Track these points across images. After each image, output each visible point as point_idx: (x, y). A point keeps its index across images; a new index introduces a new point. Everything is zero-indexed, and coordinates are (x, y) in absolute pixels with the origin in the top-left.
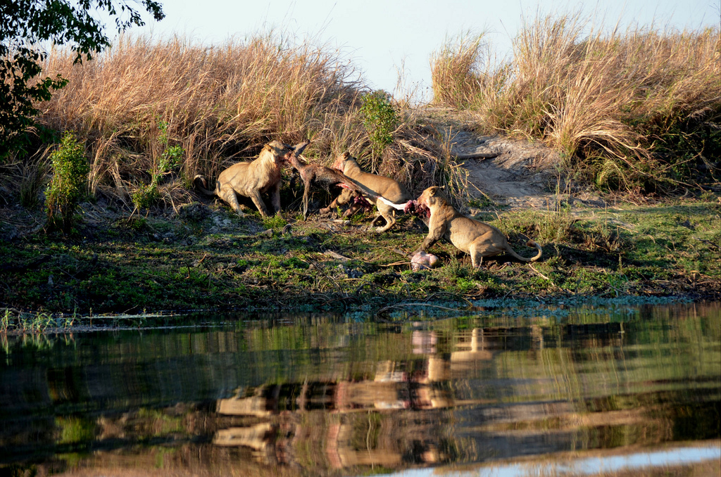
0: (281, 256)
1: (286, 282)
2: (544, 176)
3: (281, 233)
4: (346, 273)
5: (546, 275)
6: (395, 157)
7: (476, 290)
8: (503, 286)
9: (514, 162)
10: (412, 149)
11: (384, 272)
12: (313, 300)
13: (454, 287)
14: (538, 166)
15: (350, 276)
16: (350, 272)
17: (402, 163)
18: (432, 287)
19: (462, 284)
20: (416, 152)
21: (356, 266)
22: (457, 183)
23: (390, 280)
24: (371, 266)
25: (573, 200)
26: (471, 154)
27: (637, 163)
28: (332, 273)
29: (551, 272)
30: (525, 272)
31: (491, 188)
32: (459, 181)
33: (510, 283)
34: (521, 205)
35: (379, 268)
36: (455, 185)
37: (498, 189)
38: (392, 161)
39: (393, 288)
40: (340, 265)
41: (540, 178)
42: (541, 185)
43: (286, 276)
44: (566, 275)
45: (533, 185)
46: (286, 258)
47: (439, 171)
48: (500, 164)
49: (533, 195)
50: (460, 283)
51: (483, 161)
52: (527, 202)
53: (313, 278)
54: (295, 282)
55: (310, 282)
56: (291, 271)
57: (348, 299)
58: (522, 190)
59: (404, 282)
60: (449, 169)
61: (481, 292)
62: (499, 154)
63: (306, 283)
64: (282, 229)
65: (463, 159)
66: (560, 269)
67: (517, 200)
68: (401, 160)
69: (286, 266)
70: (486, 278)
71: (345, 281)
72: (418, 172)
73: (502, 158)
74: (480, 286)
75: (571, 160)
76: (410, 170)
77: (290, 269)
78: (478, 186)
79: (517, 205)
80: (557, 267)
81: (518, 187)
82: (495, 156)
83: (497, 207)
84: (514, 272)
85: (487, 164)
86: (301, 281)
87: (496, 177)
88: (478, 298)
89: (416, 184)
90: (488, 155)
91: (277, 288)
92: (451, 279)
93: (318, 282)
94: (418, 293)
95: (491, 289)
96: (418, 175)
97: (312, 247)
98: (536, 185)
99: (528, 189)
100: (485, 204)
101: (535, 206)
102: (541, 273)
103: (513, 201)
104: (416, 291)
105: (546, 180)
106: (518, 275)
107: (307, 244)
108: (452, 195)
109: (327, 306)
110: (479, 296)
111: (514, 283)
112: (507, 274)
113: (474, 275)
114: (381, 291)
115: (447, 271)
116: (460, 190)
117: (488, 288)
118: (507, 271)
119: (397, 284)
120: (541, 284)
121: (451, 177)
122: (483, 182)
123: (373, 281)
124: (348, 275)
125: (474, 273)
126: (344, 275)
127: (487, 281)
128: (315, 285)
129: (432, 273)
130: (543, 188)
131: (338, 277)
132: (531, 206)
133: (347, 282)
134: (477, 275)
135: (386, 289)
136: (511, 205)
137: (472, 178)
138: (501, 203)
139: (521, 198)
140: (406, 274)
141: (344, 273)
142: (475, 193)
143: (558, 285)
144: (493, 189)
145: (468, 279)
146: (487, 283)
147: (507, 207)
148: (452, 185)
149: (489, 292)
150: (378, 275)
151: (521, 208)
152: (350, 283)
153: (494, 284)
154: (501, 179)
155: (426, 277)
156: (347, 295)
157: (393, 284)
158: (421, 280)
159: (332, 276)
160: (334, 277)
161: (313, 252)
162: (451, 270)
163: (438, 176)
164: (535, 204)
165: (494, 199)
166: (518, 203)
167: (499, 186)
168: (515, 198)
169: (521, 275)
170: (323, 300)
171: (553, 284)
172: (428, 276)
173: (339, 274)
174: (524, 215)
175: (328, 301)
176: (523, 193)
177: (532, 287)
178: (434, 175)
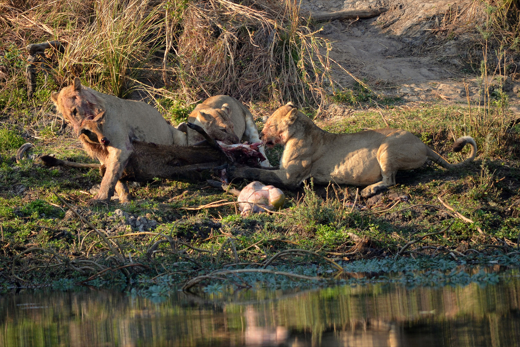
0: (15, 199)
1: (27, 242)
2: (461, 46)
3: (14, 160)
4: (127, 223)
5: (468, 216)
6: (205, 22)
7: (348, 244)
8: (395, 236)
9: (408, 24)
10: (233, 8)
11: (192, 220)
12: (73, 271)
13: (312, 241)
14: (450, 27)
15: (135, 228)
16: (134, 221)
17: (217, 33)
18: (274, 242)
19: (325, 235)
20: (241, 12)
21: (145, 211)
22: (313, 63)
23: (203, 232)
24: (169, 210)
25: (513, 86)
26: (335, 12)
28: (105, 224)
29: (477, 211)
30: (433, 211)
31: (371, 69)
32: (316, 60)
33: (406, 231)
34: (423, 96)
35: (184, 212)
36: (308, 67)
37: (382, 70)
38: (200, 30)
39: (209, 246)
40: (117, 211)
41: (454, 50)
42: (456, 61)
43: (26, 232)
44: (503, 214)
45: (442, 63)
46: (23, 203)
47: (281, 43)
48: (385, 27)
49: (443, 79)
50: (322, 234)
51: (356, 24)
52: (434, 92)
53: (73, 233)
54: (41, 241)
55: (67, 240)
56: (34, 224)
57: (132, 267)
58: (425, 71)
59: (227, 236)
60: (298, 40)
61: (358, 247)
62: (383, 11)
63: (61, 244)
64: (16, 153)
65: (321, 21)
66: (493, 204)
67: (417, 89)
68: (215, 27)
69: (25, 215)
70: (366, 224)
71: (127, 237)
72: (244, 47)
73: (388, 17)
74: (356, 238)
75: (508, 16)
76: (232, 44)
77: (32, 220)
78: (348, 67)
79: (415, 98)
80: (487, 202)
81: (418, 65)
82: (376, 14)
83: (382, 102)
84: (414, 212)
85: (363, 28)
86: (53, 239)
87: (380, 50)
88: (352, 258)
89: (242, 68)
90: (364, 12)
91: (11, 254)
92: (307, 227)
93: (81, 241)
94: (251, 253)
95: (374, 243)
96: (245, 52)
97: (68, 182)
98: (447, 61)
99: (435, 69)
100: (361, 97)
101: (447, 99)
102: (458, 212)
103: (408, 90)
104: (248, 249)
105: (465, 53)
106: (421, 217)
107: (59, 176)
108: (303, 84)
109: (97, 280)
110: (354, 255)
111: (413, 231)
112: (401, 215)
113: (344, 220)
114: (189, 252)
115: (299, 215)
116: (317, 75)
117: (369, 241)
118: (402, 212)
119: (215, 239)
120: (460, 231)
121: (302, 54)
122: (358, 59)
123: (175, 236)
124: (132, 226)
125: (344, 217)
126: (125, 226)
127: (368, 229)
128: (77, 246)
129: (273, 218)
130: (460, 67)
131: (114, 231)
132: (440, 98)
133: (131, 238)
134: (350, 220)
135: (196, 247)
136: (406, 98)
137: (337, 54)
138: (389, 94)
139: (422, 85)
140: (229, 221)
141: (126, 224)
142: (343, 79)
143: (489, 232)
144: (373, 72)
145: (335, 226)
146: (367, 232)
147: (399, 101)
148: (303, 67)
149: (372, 247)
150: (183, 224)
151: (422, 102)
152: (136, 241)
153: (380, 233)
154: (387, 53)
155: (263, 226)
156: (131, 261)
157: (208, 239)
158: (255, 231)
159: (104, 229)
160: (109, 231)
161: (71, 189)
162: (306, 212)
163: (280, 52)
164: (446, 95)
165: (375, 89)
166: (418, 94)
167: (384, 65)
168: (412, 86)
169: (426, 216)
170: (91, 270)
171: (480, 231)
172: (267, 223)
173: (115, 225)
174: (429, 114)
175: (99, 271)
176: (426, 77)
177: (444, 236)
178: (272, 51)
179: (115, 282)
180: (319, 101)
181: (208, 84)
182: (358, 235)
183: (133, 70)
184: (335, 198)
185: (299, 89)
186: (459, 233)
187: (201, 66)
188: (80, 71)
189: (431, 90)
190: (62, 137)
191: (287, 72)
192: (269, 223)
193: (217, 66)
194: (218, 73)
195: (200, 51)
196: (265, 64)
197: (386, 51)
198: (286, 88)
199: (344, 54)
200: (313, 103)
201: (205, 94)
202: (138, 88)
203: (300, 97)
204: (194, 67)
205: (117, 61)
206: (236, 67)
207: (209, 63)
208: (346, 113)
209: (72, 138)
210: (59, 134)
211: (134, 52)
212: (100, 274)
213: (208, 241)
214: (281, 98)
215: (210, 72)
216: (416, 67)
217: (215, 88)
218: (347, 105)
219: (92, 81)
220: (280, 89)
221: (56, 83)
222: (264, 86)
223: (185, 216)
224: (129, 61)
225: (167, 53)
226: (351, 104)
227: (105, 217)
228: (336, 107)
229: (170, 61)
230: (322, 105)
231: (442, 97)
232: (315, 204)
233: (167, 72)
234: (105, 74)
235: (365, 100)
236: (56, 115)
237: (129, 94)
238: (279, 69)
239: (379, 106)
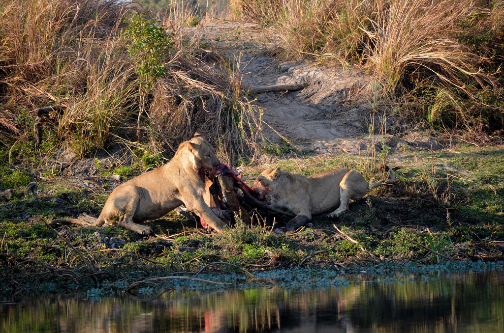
0: (21, 224)
1: (26, 255)
2: (361, 113)
3: (23, 194)
4: (103, 242)
5: (354, 238)
6: (170, 93)
7: (265, 258)
8: (301, 253)
9: (323, 95)
10: (191, 83)
11: (151, 240)
12: (57, 277)
13: (240, 256)
14: (354, 99)
15: (108, 246)
16: (108, 240)
17: (179, 101)
18: (210, 257)
19: (249, 251)
20: (197, 86)
21: (118, 233)
22: (249, 124)
23: (159, 249)
25: (397, 142)
26: (270, 86)
27: (479, 93)
28: (86, 242)
29: (362, 234)
30: (330, 235)
31: (294, 129)
32: (252, 122)
33: (309, 249)
34: (331, 150)
36: (246, 127)
37: (302, 130)
38: (166, 99)
39: (162, 259)
40: (96, 233)
41: (355, 115)
42: (357, 124)
43: (27, 249)
44: (380, 237)
45: (347, 125)
46: (25, 226)
47: (226, 109)
48: (307, 98)
49: (346, 137)
50: (247, 251)
51: (286, 95)
52: (338, 146)
53: (61, 249)
54: (37, 255)
55: (57, 255)
56: (33, 242)
57: (100, 274)
58: (333, 131)
59: (176, 252)
60: (239, 108)
61: (271, 261)
62: (306, 86)
63: (51, 257)
64: (24, 189)
65: (259, 92)
66: (374, 230)
67: (326, 144)
68: (177, 97)
69: (26, 236)
70: (280, 244)
71: (102, 253)
72: (199, 112)
73: (309, 90)
74: (271, 254)
75: (396, 91)
76: (189, 109)
77: (32, 239)
78: (276, 127)
79: (325, 151)
80: (370, 228)
81: (328, 127)
82: (300, 88)
83: (300, 154)
84: (316, 235)
85: (291, 98)
86: (46, 254)
87: (302, 115)
88: (267, 268)
89: (196, 127)
90: (292, 86)
91: (13, 264)
92: (236, 245)
93: (67, 255)
94: (193, 264)
95: (284, 258)
96: (199, 115)
97: (62, 211)
98: (350, 124)
99: (341, 129)
100: (284, 150)
101: (348, 152)
102: (348, 235)
103: (320, 145)
104: (191, 262)
105: (364, 117)
106: (321, 239)
107: (55, 207)
108: (242, 139)
109: (73, 284)
110: (269, 266)
111: (314, 249)
112: (307, 237)
113: (264, 240)
114: (147, 264)
115: (231, 236)
116: (252, 133)
117: (280, 256)
118: (307, 235)
119: (167, 254)
120: (348, 249)
121: (241, 117)
122: (285, 122)
123: (137, 252)
124: (106, 244)
125: (265, 238)
126: (101, 244)
127: (281, 248)
128: (64, 259)
129: (213, 239)
130: (360, 128)
131: (93, 248)
132: (343, 151)
133: (105, 253)
134: (269, 240)
135: (153, 261)
136: (318, 150)
137: (270, 117)
138: (305, 148)
139: (331, 142)
140: (179, 241)
141: (101, 243)
142: (272, 136)
143: (369, 250)
144: (295, 131)
145: (257, 246)
146: (280, 250)
147: (313, 152)
148: (242, 127)
149: (282, 261)
150: (144, 243)
151: (330, 154)
152: (109, 255)
153: (290, 250)
154: (307, 117)
155: (204, 245)
156: (100, 270)
157: (162, 254)
158: (198, 248)
159: (85, 246)
160: (89, 248)
161: (64, 217)
162: (236, 235)
163: (226, 115)
164: (348, 149)
165: (296, 144)
166: (327, 148)
167: (304, 126)
168: (323, 142)
169: (325, 238)
170: (70, 277)
171: (362, 249)
172: (207, 243)
173: (94, 244)
174: (333, 163)
175: (75, 277)
176: (334, 135)
177: (337, 253)
178: (220, 115)
179: (86, 286)
180: (253, 152)
181: (170, 139)
182: (273, 252)
183: (115, 128)
184: (258, 224)
185: (239, 143)
186: (347, 251)
187: (166, 125)
188: (75, 128)
189: (337, 145)
190: (61, 178)
191: (230, 131)
192: (208, 242)
193: (178, 125)
194: (178, 131)
195: (166, 114)
196: (214, 124)
197: (307, 115)
198: (229, 142)
199: (275, 118)
200: (249, 154)
201: (168, 146)
202: (118, 141)
203: (240, 149)
204: (161, 126)
205: (103, 121)
206: (192, 126)
207: (171, 124)
208: (273, 161)
209: (68, 178)
210: (58, 175)
211: (116, 115)
212: (76, 279)
213: (163, 255)
214: (225, 150)
215: (172, 130)
216: (327, 128)
217: (176, 142)
218: (274, 155)
219: (84, 136)
220: (225, 143)
221: (57, 137)
222: (213, 141)
223: (145, 237)
224: (112, 121)
225: (141, 116)
226: (277, 155)
227: (87, 237)
228: (266, 157)
229: (143, 122)
230: (255, 156)
231: (345, 150)
232: (242, 229)
233: (140, 130)
234: (94, 131)
235: (288, 152)
236: (56, 161)
237: (112, 146)
238: (224, 129)
239: (298, 156)
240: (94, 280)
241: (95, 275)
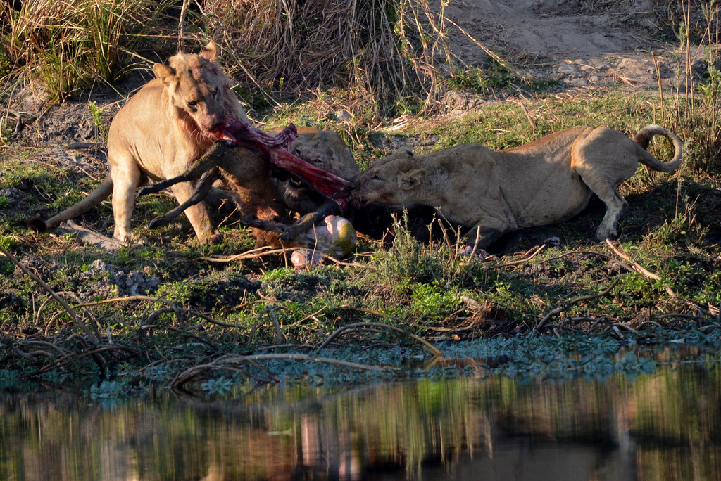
4: (112, 281)
5: (652, 269)
7: (461, 314)
8: (537, 301)
11: (215, 276)
12: (19, 357)
13: (406, 309)
15: (124, 290)
16: (123, 278)
18: (343, 311)
19: (426, 299)
21: (143, 262)
22: (419, 25)
23: (231, 296)
24: (182, 260)
28: (77, 283)
29: (668, 261)
30: (598, 261)
31: (514, 36)
32: (423, 20)
33: (555, 292)
34: (594, 79)
35: (205, 266)
36: (412, 33)
37: (532, 37)
39: (240, 317)
40: (96, 263)
42: (650, 22)
44: (709, 266)
45: (627, 24)
49: (627, 50)
50: (421, 298)
52: (611, 71)
53: (25, 298)
55: (15, 310)
57: (110, 351)
58: (599, 37)
59: (270, 301)
61: (475, 319)
63: (4, 315)
66: (694, 250)
67: (584, 67)
70: (491, 283)
71: (112, 304)
74: (472, 304)
78: (476, 31)
79: (582, 82)
80: (684, 246)
81: (588, 29)
83: (528, 88)
84: (568, 263)
87: (530, 4)
88: (465, 336)
89: (305, 34)
92: (398, 287)
93: (37, 310)
94: (307, 328)
95: (502, 312)
96: (311, 8)
97: (23, 216)
98: (636, 23)
99: (616, 34)
100: (495, 80)
101: (632, 82)
102: (638, 262)
103: (571, 69)
104: (302, 323)
105: (664, 8)
106: (579, 271)
107: (8, 207)
108: (404, 59)
109: (54, 372)
110: (469, 331)
111: (566, 293)
112: (548, 267)
113: (457, 276)
114: (208, 328)
115: (386, 267)
116: (425, 45)
117: (493, 309)
118: (550, 262)
119: (250, 306)
120: (640, 293)
121: (401, 11)
122: (494, 20)
123: (186, 302)
124: (120, 287)
125: (458, 271)
126: (108, 287)
127: (494, 291)
128: (30, 319)
129: (346, 274)
130: (656, 32)
131: (91, 294)
132: (621, 82)
133: (116, 306)
134: (467, 276)
135: (220, 321)
136: (566, 81)
137: (461, 11)
138: (540, 75)
139: (594, 61)
140: (274, 278)
141: (110, 283)
142: (467, 51)
143: (685, 295)
144: (517, 39)
145: (442, 287)
146: (492, 295)
147: (556, 85)
148: (403, 32)
149: (498, 318)
150: (200, 284)
151: (592, 88)
152: (125, 309)
153: (513, 296)
154: (541, 9)
155: (329, 285)
156: (110, 341)
157: (238, 307)
158: (316, 294)
159: (75, 291)
160: (82, 295)
161: (26, 229)
162: (397, 263)
163: (367, 8)
164: (631, 76)
165: (519, 67)
166: (586, 75)
167: (535, 28)
168: (578, 61)
169: (587, 269)
170: (47, 356)
171: (670, 292)
172: (334, 282)
173: (93, 285)
174: (600, 107)
175: (58, 358)
176: (601, 47)
177: (614, 301)
178: (354, 7)
179: (80, 375)
180: (428, 86)
181: (250, 60)
182: (477, 300)
183: (131, 38)
184: (443, 241)
185: (397, 67)
186: (638, 296)
187: (239, 31)
188: (46, 39)
189: (607, 69)
190: (18, 145)
191: (378, 41)
192: (337, 281)
193: (265, 30)
194: (266, 42)
195: (239, 7)
196: (343, 27)
197: (540, 5)
198: (375, 65)
199: (472, 11)
200: (418, 90)
201: (245, 75)
202: (138, 66)
203: (398, 81)
204: (228, 32)
205: (105, 24)
206: (295, 32)
207: (251, 28)
208: (470, 105)
209: (33, 146)
210: (11, 140)
211: (132, 8)
212: (61, 362)
213: (239, 310)
214: (368, 81)
215: (254, 40)
216: (585, 32)
217: (262, 66)
218: (473, 92)
219: (65, 55)
220: (367, 67)
221: (8, 57)
222: (340, 63)
223: (203, 271)
224: (124, 22)
225: (186, 12)
226: (479, 91)
227: (78, 273)
228: (455, 96)
229: (190, 23)
230: (433, 93)
231: (625, 79)
232: (410, 251)
233: (186, 40)
234: (86, 44)
235: (502, 85)
236: (8, 110)
237: (124, 76)
238: (364, 36)
239: (524, 94)
240: (100, 363)
241: (101, 352)
